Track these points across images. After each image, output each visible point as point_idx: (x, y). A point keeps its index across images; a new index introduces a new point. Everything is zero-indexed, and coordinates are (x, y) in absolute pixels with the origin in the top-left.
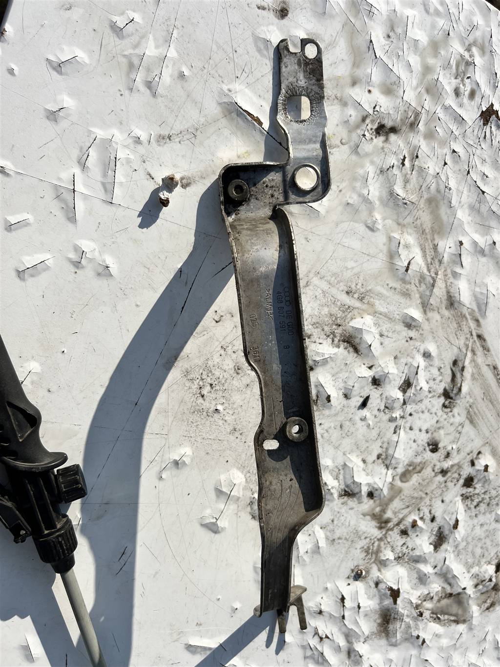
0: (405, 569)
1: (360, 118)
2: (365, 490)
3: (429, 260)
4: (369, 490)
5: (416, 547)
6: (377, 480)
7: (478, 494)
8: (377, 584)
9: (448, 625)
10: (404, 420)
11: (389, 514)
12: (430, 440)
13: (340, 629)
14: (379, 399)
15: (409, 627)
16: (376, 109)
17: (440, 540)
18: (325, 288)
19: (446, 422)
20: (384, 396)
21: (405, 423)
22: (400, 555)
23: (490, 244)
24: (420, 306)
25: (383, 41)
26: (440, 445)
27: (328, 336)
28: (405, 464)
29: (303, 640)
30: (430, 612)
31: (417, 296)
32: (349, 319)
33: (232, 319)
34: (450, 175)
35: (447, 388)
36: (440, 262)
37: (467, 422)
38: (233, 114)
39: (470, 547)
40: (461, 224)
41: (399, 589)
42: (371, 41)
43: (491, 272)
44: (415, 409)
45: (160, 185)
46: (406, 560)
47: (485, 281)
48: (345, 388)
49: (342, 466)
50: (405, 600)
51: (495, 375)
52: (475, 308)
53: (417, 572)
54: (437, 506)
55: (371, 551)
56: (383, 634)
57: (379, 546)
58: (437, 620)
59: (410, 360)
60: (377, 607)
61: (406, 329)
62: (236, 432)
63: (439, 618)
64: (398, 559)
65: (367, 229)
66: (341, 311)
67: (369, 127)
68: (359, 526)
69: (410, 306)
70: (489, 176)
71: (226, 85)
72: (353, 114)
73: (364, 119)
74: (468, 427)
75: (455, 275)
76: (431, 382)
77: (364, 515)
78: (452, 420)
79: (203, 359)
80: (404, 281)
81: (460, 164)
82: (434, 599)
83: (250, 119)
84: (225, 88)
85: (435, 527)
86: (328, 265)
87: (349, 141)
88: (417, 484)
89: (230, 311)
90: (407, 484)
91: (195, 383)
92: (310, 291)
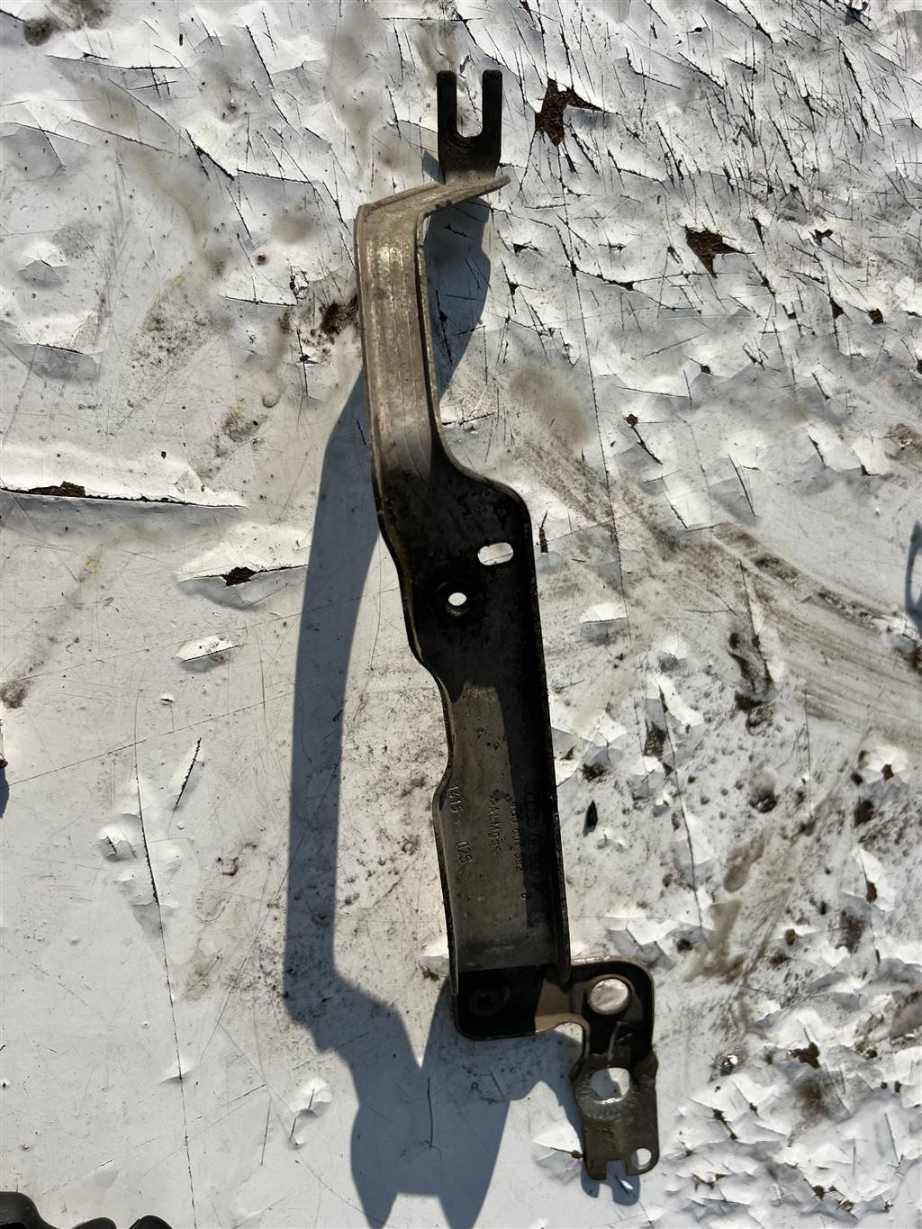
0: (809, 1008)
1: (274, 328)
2: (668, 947)
3: (581, 497)
4: (677, 940)
5: (812, 968)
6: (683, 918)
7: (893, 820)
8: (769, 1059)
10: (684, 797)
11: (735, 951)
12: (754, 796)
13: (737, 1154)
15: (860, 1081)
16: (298, 286)
17: (852, 931)
18: (402, 684)
19: (769, 749)
20: (622, 784)
21: (687, 799)
22: (789, 995)
23: (698, 378)
24: (609, 591)
25: (225, 129)
26: (777, 792)
28: (724, 861)
29: (682, 1202)
30: (889, 1039)
31: (592, 576)
33: (256, 851)
34: (535, 302)
35: (741, 692)
36: (606, 486)
37: (812, 721)
38: (13, 513)
40: (613, 383)
41: (812, 1044)
42: (200, 151)
43: (728, 427)
44: (694, 767)
46: (805, 995)
47: (723, 455)
49: (606, 937)
50: (833, 1052)
51: (830, 608)
52: (727, 517)
53: (834, 1000)
54: (821, 884)
55: (731, 1021)
56: (819, 1116)
57: (743, 1005)
58: (907, 1043)
59: (639, 695)
60: (787, 1087)
61: (602, 647)
63: (910, 1039)
64: (789, 1003)
67: (305, 335)
68: (690, 1000)
69: (587, 605)
70: (624, 243)
72: (255, 332)
73: (284, 327)
74: (819, 730)
75: (651, 487)
76: (705, 705)
77: (689, 979)
78: (779, 736)
79: (247, 946)
80: (549, 570)
81: (546, 262)
82: (886, 1020)
83: (51, 498)
85: (834, 917)
86: (383, 642)
87: (281, 391)
88: (765, 877)
89: (244, 842)
90: (745, 889)
91: (259, 986)
92: (376, 709)
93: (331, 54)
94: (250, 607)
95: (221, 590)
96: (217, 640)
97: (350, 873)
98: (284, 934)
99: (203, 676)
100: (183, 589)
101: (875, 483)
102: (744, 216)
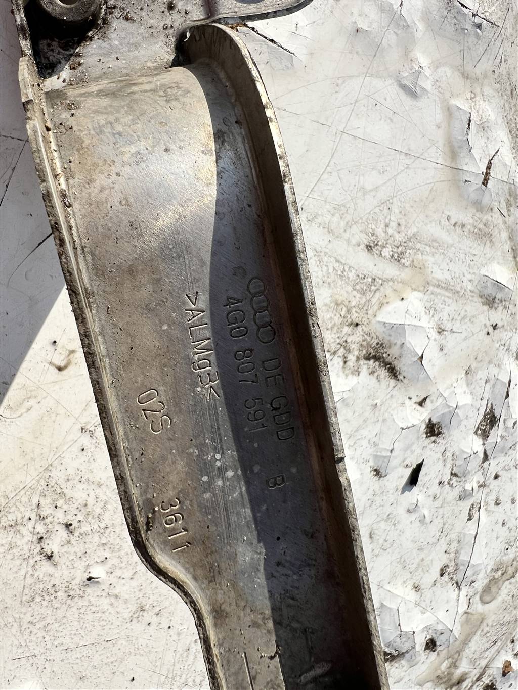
2: (420, 641)
4: (428, 637)
14: (441, 463)
20: (449, 454)
21: (487, 494)
24: (510, 257)
31: (505, 235)
32: (376, 308)
44: (504, 464)
48: (376, 457)
59: (494, 371)
61: (485, 308)
62: (145, 614)
66: (358, 291)
69: (491, 260)
80: (478, 206)
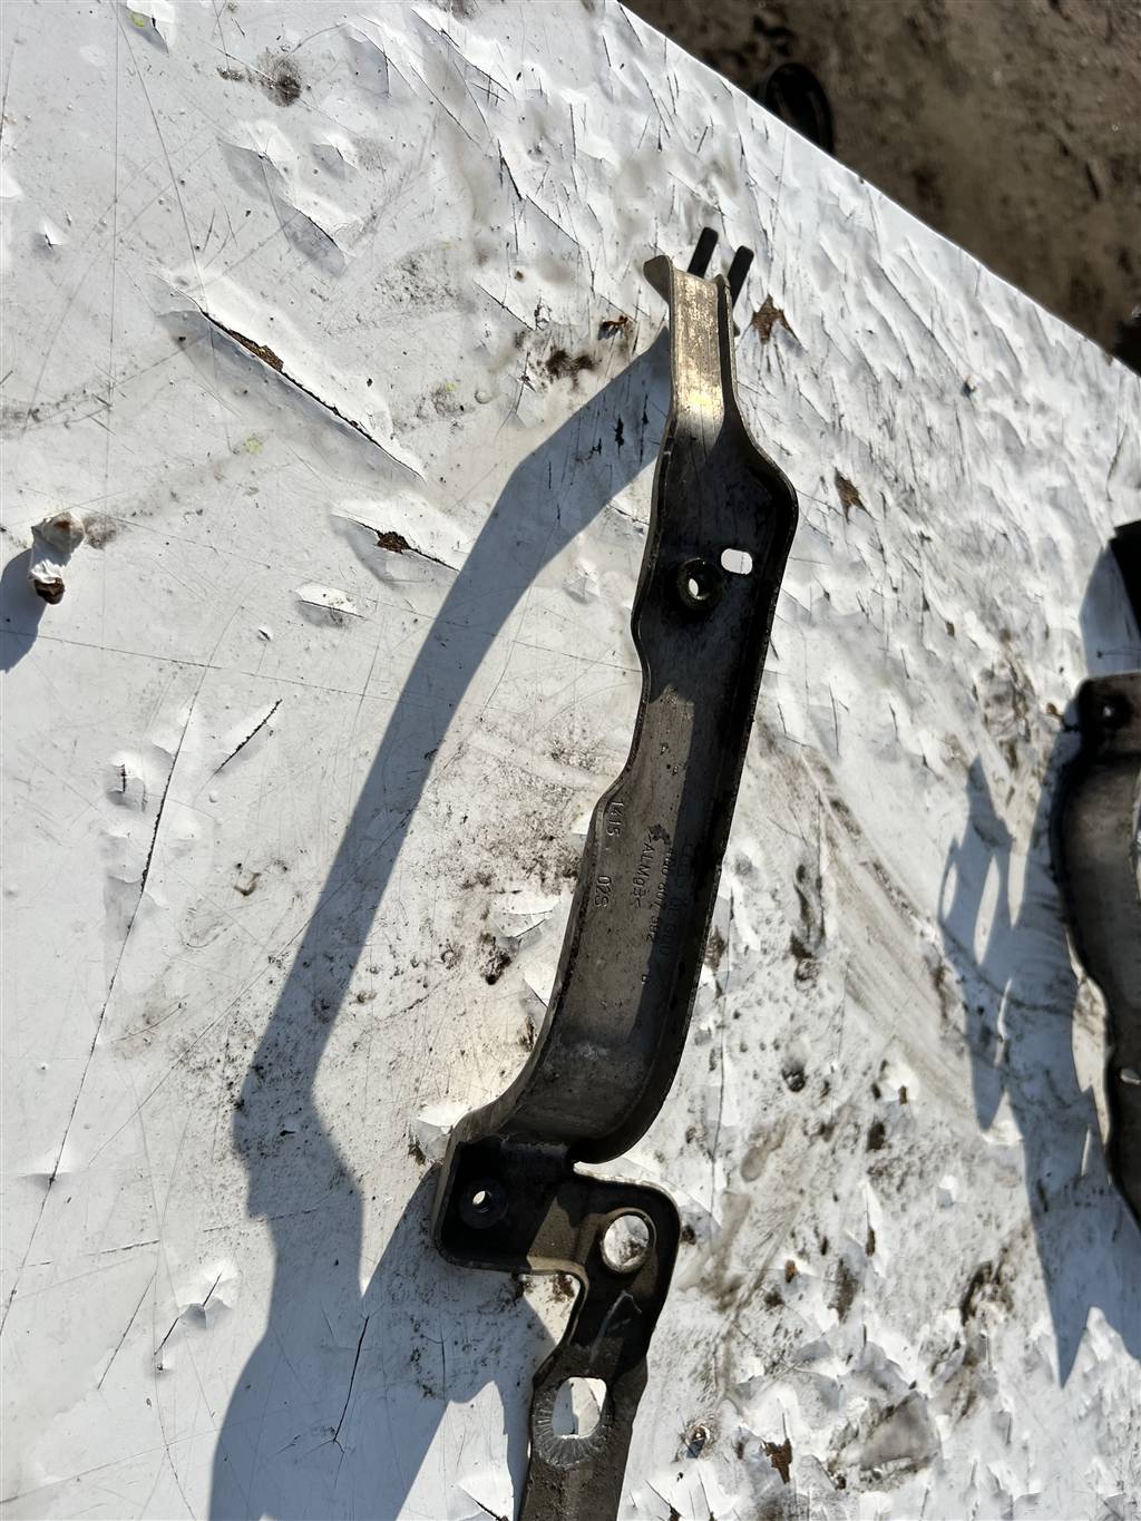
0: (791, 1387)
1: (509, 338)
5: (802, 1326)
6: (695, 1194)
7: (898, 1159)
8: (740, 1450)
9: (897, 1483)
10: (726, 1033)
11: (735, 1268)
12: (786, 1064)
16: (541, 316)
17: (847, 1288)
18: (504, 753)
19: (808, 1014)
22: (775, 1357)
23: (820, 599)
25: (529, 162)
26: (808, 1071)
27: (531, 870)
28: (747, 1136)
30: (859, 1467)
33: (284, 876)
35: (797, 934)
37: (849, 1001)
38: (200, 343)
39: (906, 1284)
41: (787, 1442)
42: (503, 161)
43: (833, 658)
45: (29, 546)
46: (790, 1365)
47: (824, 680)
50: (805, 1462)
51: (880, 883)
52: (819, 746)
53: (815, 1384)
54: (826, 1212)
55: (712, 1373)
57: (728, 1353)
58: (875, 1480)
60: (751, 1504)
63: (877, 1476)
64: (773, 1368)
65: (570, 599)
67: (533, 359)
68: (678, 1321)
71: (171, 269)
72: (493, 330)
73: (518, 342)
74: (855, 1018)
76: (764, 929)
77: (683, 1288)
78: (820, 1005)
79: (223, 1004)
82: (860, 1436)
83: (248, 353)
84: (169, 275)
85: (831, 1260)
86: (500, 695)
87: (495, 394)
88: (778, 1176)
89: (276, 856)
90: (759, 1183)
91: (213, 1074)
92: (469, 768)
93: (623, 167)
94: (389, 582)
95: (369, 546)
96: (344, 599)
97: (376, 962)
98: (272, 1009)
99: (314, 629)
100: (333, 524)
101: (931, 778)
102: (876, 487)
